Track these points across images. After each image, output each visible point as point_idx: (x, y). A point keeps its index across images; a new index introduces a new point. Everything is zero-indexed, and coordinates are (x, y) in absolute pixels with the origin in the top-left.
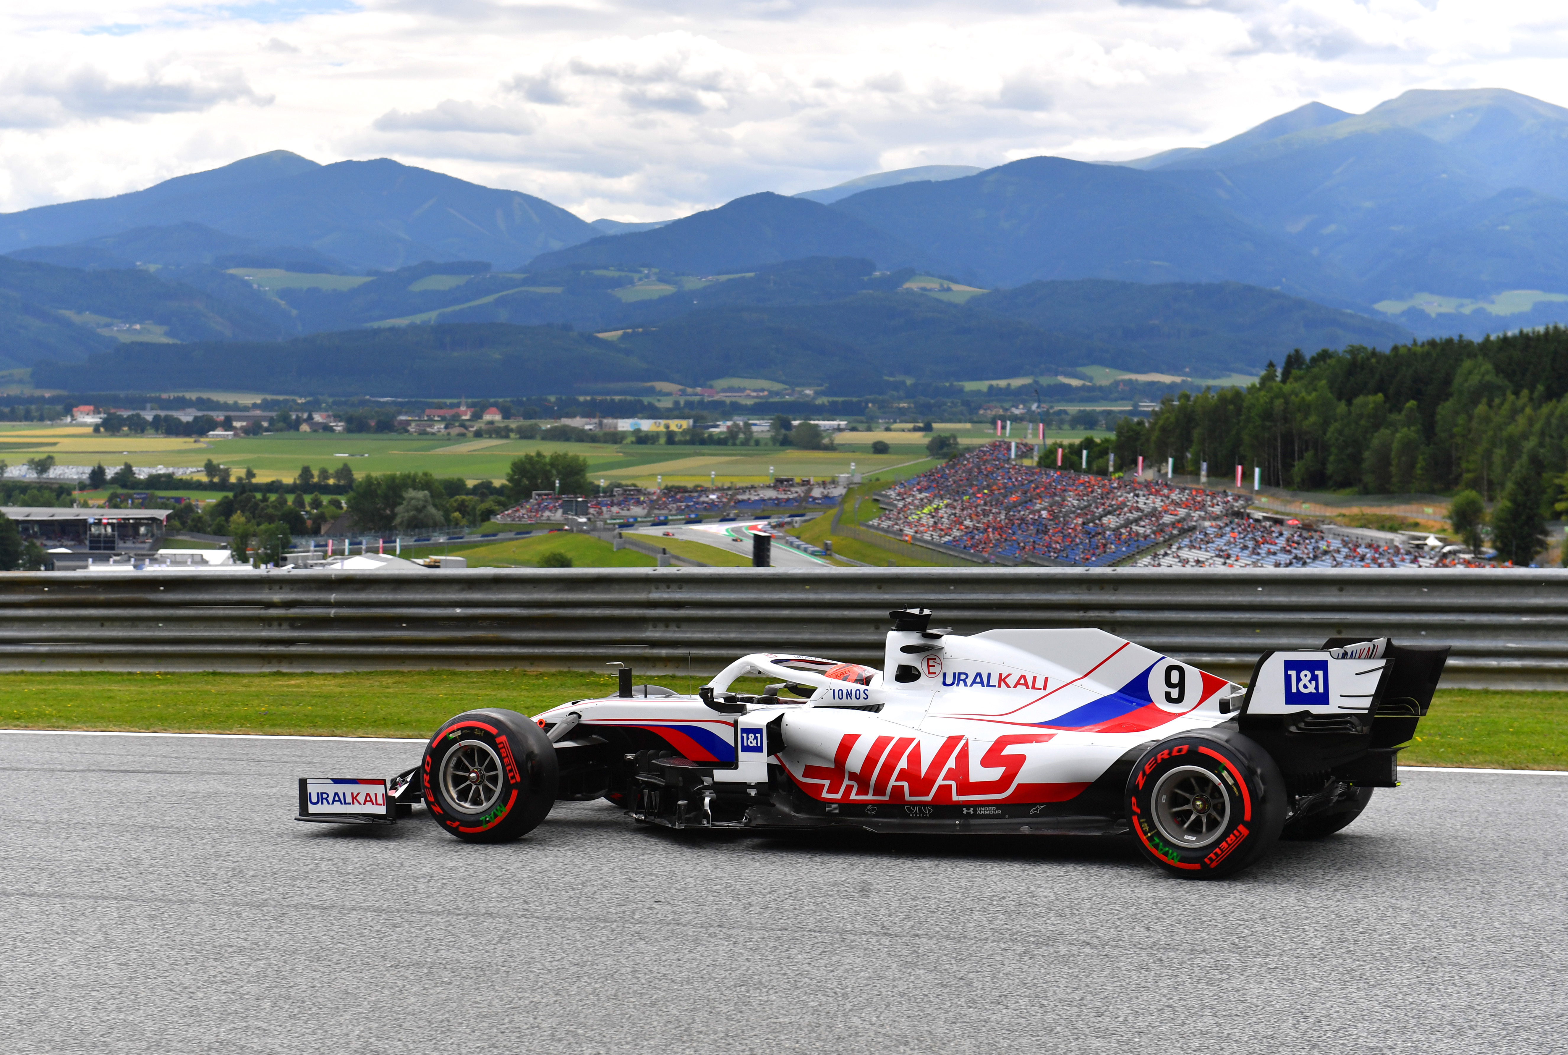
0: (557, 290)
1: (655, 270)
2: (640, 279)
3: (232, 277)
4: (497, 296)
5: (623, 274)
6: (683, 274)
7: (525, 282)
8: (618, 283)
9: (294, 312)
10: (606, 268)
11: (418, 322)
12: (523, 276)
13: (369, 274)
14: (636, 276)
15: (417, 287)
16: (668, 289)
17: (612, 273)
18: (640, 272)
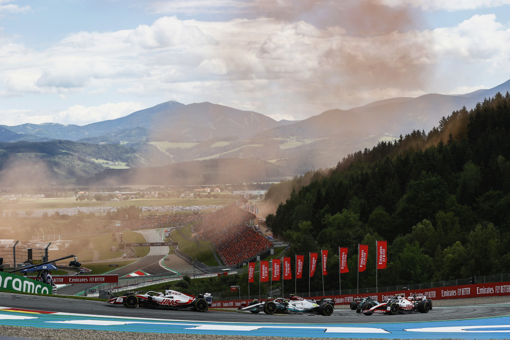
0: (261, 145)
1: (295, 137)
2: (290, 141)
3: (150, 144)
4: (239, 148)
5: (284, 139)
6: (305, 138)
7: (250, 143)
8: (282, 142)
9: (172, 156)
10: (278, 137)
11: (213, 158)
12: (250, 141)
13: (197, 142)
14: (288, 140)
15: (214, 146)
16: (299, 144)
17: (280, 139)
18: (290, 138)
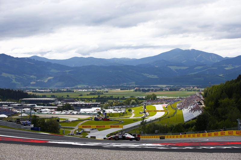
0: (216, 68)
3: (168, 67)
4: (207, 69)
6: (235, 65)
7: (211, 67)
9: (177, 73)
10: (224, 65)
11: (195, 73)
13: (188, 67)
15: (195, 68)
16: (233, 68)
18: (229, 65)
